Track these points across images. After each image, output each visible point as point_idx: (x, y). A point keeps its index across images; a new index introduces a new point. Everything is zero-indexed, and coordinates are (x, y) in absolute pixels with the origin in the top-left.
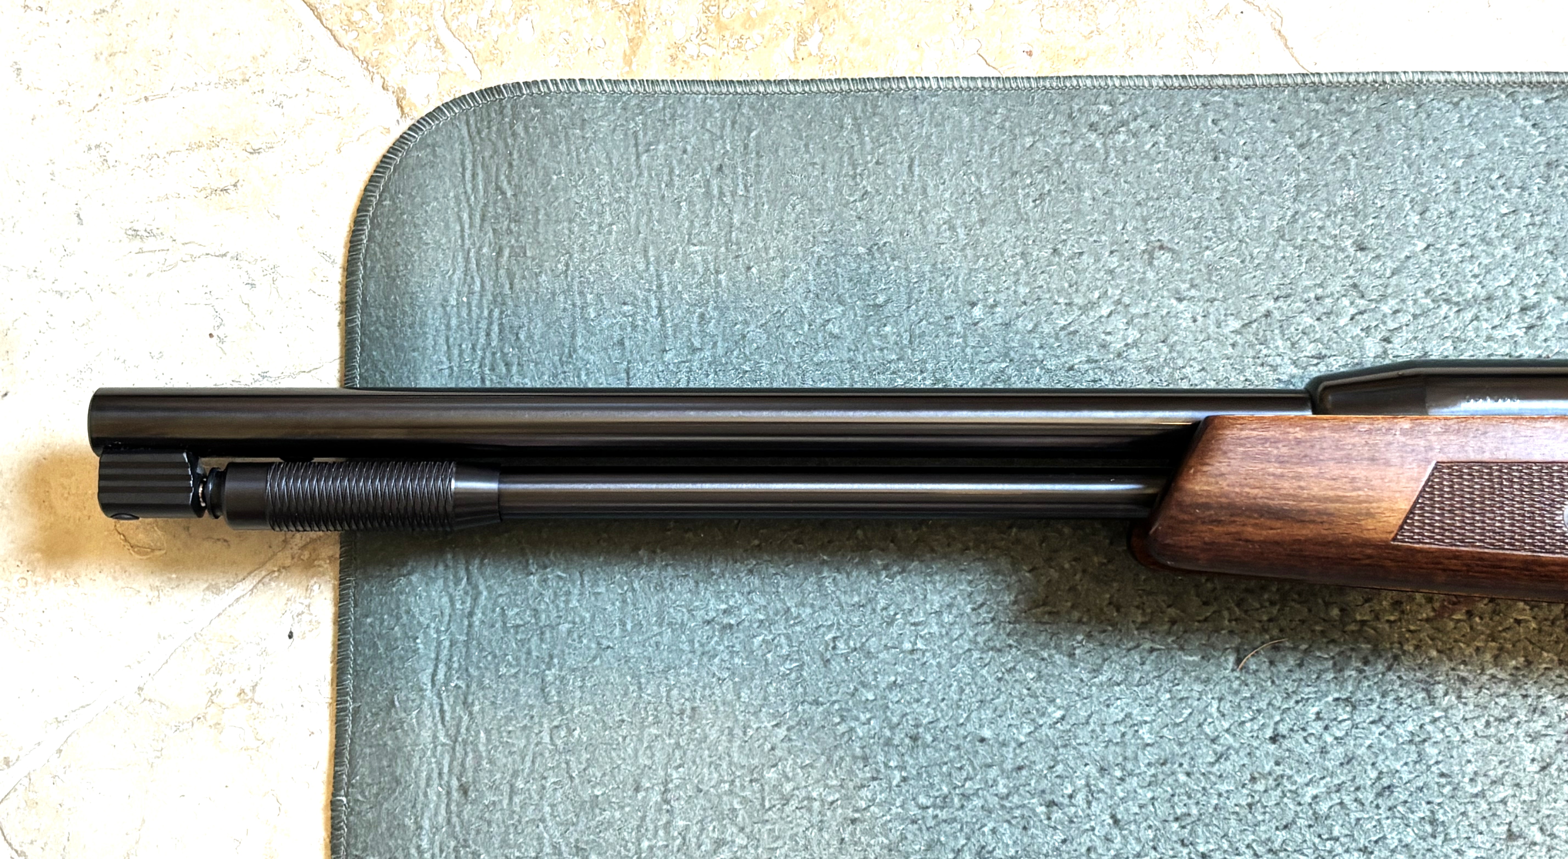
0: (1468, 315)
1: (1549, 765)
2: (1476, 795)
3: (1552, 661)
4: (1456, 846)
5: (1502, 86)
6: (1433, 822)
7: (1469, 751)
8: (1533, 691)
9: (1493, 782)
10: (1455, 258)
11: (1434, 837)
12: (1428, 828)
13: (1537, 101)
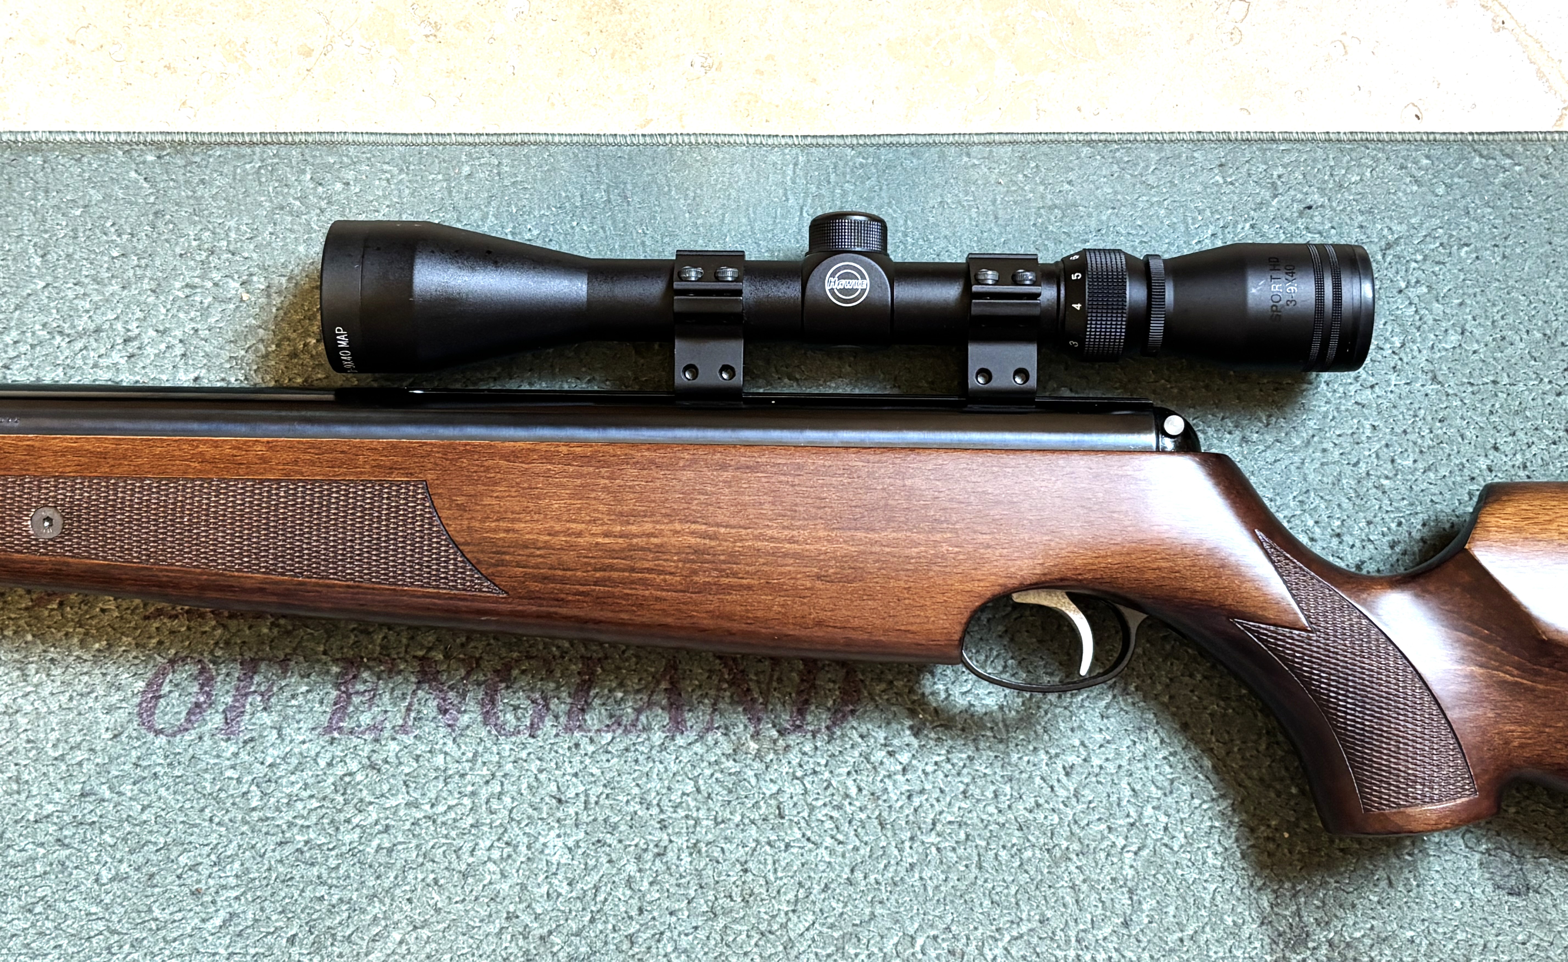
0: (79, 345)
1: (121, 733)
2: (56, 759)
3: (130, 644)
4: (38, 802)
5: (119, 144)
6: (18, 780)
7: (54, 720)
8: (112, 669)
9: (72, 748)
10: (70, 294)
11: (19, 793)
12: (15, 787)
13: (150, 158)
